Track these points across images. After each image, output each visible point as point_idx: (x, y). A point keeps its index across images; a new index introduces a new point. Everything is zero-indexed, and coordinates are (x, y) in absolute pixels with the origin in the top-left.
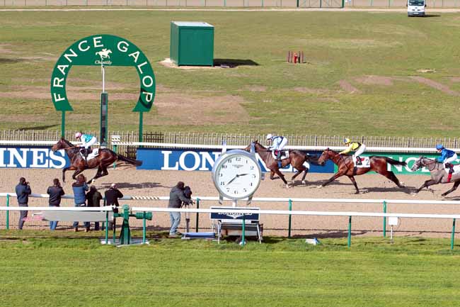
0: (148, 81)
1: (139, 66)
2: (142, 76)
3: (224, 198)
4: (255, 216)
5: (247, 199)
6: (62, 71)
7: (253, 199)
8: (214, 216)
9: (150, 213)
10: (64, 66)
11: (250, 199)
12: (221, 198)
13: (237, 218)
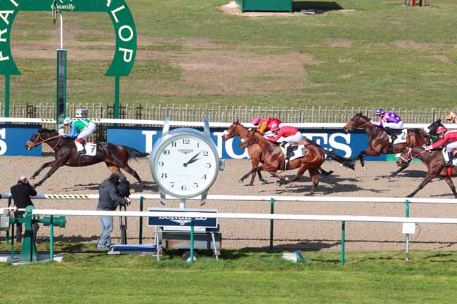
0: (126, 33)
1: (113, 12)
2: (117, 26)
3: (167, 197)
4: (211, 221)
5: (200, 197)
6: (5, 19)
7: (209, 197)
8: (154, 221)
9: (63, 217)
10: (8, 12)
11: (204, 197)
12: (163, 197)
13: (186, 224)
